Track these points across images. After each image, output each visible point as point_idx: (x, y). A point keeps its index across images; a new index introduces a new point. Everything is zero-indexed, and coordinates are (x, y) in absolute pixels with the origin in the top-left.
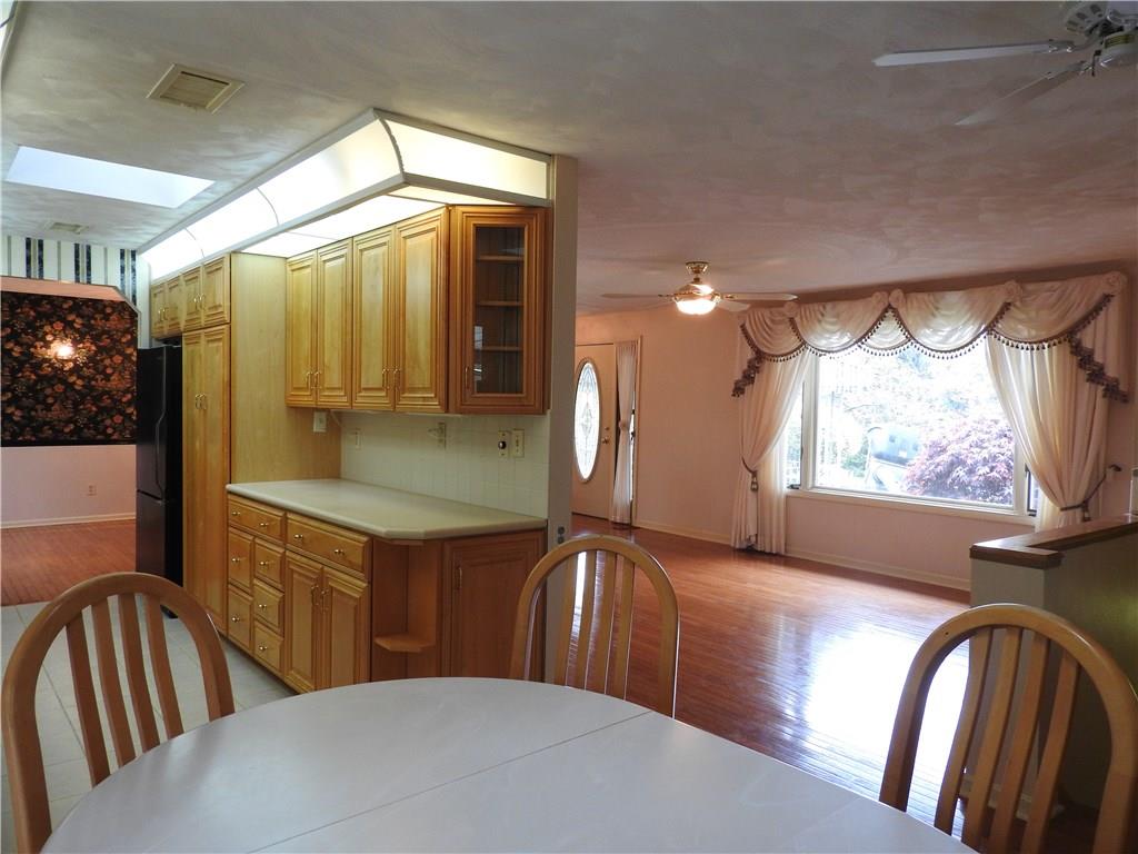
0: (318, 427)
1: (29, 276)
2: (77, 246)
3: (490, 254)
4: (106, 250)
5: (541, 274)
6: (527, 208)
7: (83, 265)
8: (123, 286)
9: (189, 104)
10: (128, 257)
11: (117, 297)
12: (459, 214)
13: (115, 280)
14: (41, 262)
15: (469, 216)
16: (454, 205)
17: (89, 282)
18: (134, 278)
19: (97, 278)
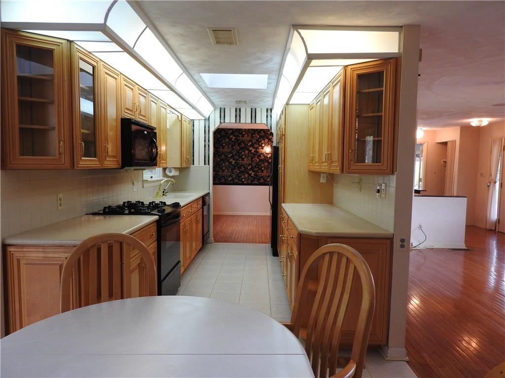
0: (323, 180)
1: (236, 122)
2: (252, 109)
3: (369, 89)
4: (261, 109)
5: (392, 95)
6: (386, 59)
7: (253, 116)
8: (267, 123)
9: (228, 43)
10: (269, 111)
11: (265, 128)
12: (349, 69)
13: (264, 121)
14: (240, 116)
15: (353, 70)
16: (347, 66)
17: (255, 123)
18: (271, 119)
19: (258, 121)
